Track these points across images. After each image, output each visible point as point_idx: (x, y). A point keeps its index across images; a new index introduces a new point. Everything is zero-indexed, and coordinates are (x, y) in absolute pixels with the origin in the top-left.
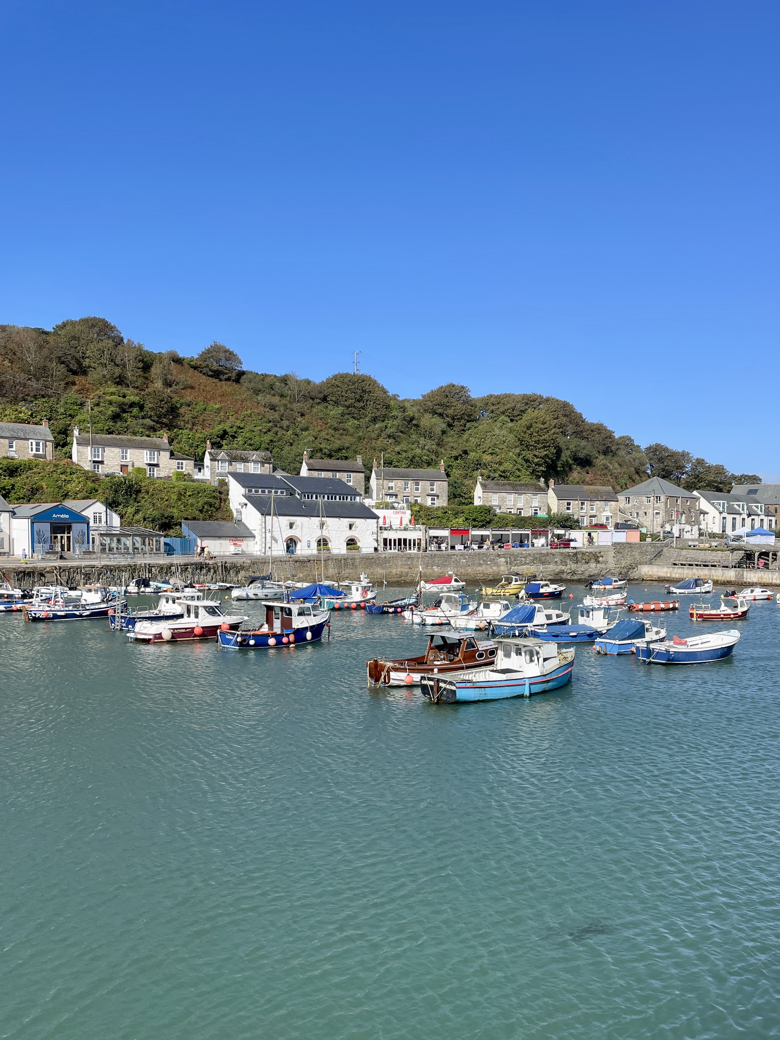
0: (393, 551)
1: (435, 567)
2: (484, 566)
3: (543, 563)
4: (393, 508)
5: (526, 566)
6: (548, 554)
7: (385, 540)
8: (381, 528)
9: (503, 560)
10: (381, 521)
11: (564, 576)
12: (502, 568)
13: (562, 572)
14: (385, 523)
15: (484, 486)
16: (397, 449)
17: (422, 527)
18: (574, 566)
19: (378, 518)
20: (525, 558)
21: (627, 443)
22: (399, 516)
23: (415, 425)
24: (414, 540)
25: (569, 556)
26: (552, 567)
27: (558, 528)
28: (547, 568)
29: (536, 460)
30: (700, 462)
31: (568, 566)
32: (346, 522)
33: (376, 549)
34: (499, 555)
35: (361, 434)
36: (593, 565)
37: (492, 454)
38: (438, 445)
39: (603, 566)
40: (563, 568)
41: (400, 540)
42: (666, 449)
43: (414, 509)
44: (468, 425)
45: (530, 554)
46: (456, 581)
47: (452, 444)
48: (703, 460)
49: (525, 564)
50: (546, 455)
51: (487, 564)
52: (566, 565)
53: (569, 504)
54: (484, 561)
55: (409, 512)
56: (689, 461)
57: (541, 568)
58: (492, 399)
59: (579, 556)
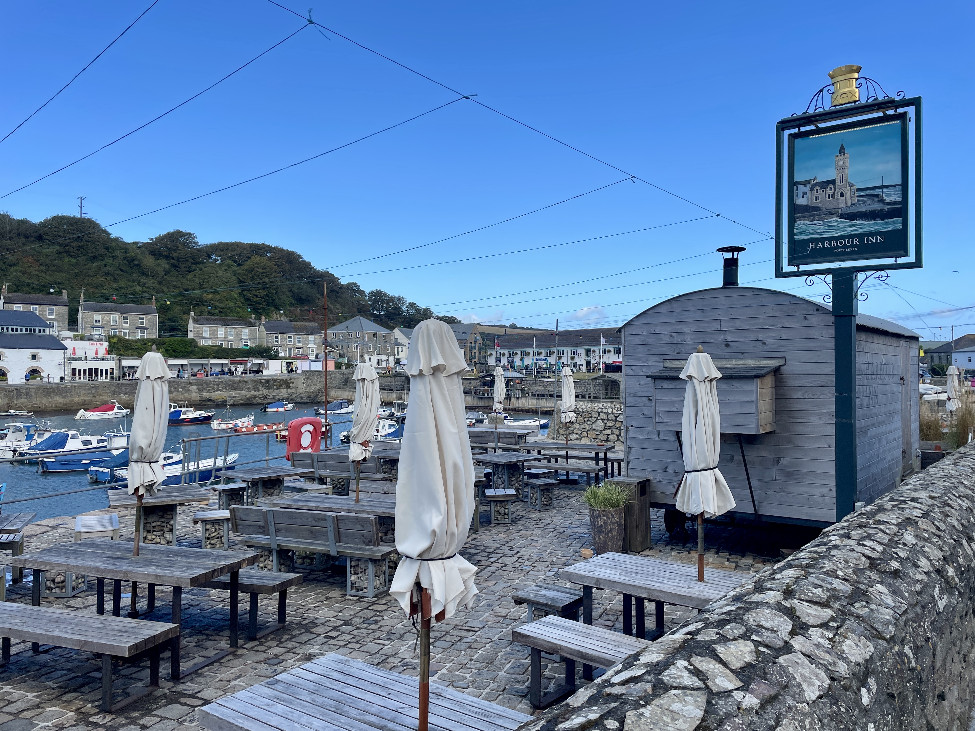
0: (82, 380)
1: (122, 395)
2: (175, 393)
3: (236, 389)
4: (90, 339)
5: (219, 392)
6: (240, 381)
7: (74, 370)
8: (70, 359)
9: (195, 387)
10: (69, 353)
11: (256, 400)
12: (194, 395)
13: (255, 397)
14: (74, 353)
15: (196, 321)
16: (115, 286)
17: (116, 358)
18: (265, 392)
19: (67, 349)
20: (218, 385)
21: (352, 288)
22: (95, 347)
23: (136, 265)
24: (107, 370)
25: (261, 382)
26: (244, 393)
27: (257, 358)
28: (239, 394)
29: (256, 299)
30: (412, 305)
31: (260, 392)
32: (29, 352)
33: (62, 379)
34: (190, 383)
35: (76, 271)
36: (284, 390)
37: (214, 293)
38: (160, 283)
39: (293, 391)
40: (255, 393)
41: (90, 370)
42: (385, 295)
43: (112, 340)
44: (194, 267)
45: (222, 382)
46: (119, 408)
47: (175, 283)
48: (414, 304)
49: (218, 390)
50: (267, 295)
51: (178, 392)
52: (258, 391)
53: (277, 337)
54: (175, 388)
55: (107, 343)
56: (403, 304)
57: (234, 394)
58: (221, 246)
59: (271, 383)
